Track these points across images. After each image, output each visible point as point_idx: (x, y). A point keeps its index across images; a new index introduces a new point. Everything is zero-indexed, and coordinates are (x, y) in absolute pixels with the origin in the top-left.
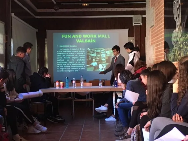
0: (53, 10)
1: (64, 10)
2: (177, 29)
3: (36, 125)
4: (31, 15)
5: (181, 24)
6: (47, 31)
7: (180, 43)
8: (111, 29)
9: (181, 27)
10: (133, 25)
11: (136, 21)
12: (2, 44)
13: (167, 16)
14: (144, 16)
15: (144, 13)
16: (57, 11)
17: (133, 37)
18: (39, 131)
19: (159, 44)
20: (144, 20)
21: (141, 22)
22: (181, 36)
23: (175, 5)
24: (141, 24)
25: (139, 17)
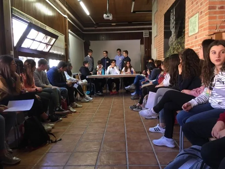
0: (93, 28)
1: (101, 28)
2: (172, 36)
3: (86, 96)
4: (81, 32)
5: (175, 33)
6: (90, 41)
7: (174, 45)
8: (130, 40)
9: (175, 34)
10: (144, 37)
11: (145, 34)
12: (64, 49)
13: (166, 30)
14: (151, 31)
15: (151, 29)
16: (96, 29)
17: (143, 44)
18: (88, 101)
19: (160, 47)
20: (150, 34)
21: (148, 35)
22: (174, 40)
23: (171, 20)
24: (148, 36)
25: (148, 31)
